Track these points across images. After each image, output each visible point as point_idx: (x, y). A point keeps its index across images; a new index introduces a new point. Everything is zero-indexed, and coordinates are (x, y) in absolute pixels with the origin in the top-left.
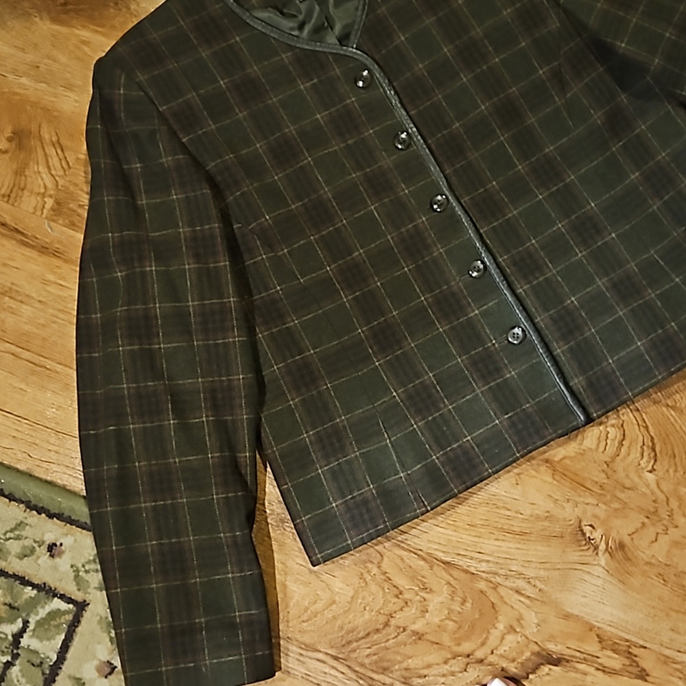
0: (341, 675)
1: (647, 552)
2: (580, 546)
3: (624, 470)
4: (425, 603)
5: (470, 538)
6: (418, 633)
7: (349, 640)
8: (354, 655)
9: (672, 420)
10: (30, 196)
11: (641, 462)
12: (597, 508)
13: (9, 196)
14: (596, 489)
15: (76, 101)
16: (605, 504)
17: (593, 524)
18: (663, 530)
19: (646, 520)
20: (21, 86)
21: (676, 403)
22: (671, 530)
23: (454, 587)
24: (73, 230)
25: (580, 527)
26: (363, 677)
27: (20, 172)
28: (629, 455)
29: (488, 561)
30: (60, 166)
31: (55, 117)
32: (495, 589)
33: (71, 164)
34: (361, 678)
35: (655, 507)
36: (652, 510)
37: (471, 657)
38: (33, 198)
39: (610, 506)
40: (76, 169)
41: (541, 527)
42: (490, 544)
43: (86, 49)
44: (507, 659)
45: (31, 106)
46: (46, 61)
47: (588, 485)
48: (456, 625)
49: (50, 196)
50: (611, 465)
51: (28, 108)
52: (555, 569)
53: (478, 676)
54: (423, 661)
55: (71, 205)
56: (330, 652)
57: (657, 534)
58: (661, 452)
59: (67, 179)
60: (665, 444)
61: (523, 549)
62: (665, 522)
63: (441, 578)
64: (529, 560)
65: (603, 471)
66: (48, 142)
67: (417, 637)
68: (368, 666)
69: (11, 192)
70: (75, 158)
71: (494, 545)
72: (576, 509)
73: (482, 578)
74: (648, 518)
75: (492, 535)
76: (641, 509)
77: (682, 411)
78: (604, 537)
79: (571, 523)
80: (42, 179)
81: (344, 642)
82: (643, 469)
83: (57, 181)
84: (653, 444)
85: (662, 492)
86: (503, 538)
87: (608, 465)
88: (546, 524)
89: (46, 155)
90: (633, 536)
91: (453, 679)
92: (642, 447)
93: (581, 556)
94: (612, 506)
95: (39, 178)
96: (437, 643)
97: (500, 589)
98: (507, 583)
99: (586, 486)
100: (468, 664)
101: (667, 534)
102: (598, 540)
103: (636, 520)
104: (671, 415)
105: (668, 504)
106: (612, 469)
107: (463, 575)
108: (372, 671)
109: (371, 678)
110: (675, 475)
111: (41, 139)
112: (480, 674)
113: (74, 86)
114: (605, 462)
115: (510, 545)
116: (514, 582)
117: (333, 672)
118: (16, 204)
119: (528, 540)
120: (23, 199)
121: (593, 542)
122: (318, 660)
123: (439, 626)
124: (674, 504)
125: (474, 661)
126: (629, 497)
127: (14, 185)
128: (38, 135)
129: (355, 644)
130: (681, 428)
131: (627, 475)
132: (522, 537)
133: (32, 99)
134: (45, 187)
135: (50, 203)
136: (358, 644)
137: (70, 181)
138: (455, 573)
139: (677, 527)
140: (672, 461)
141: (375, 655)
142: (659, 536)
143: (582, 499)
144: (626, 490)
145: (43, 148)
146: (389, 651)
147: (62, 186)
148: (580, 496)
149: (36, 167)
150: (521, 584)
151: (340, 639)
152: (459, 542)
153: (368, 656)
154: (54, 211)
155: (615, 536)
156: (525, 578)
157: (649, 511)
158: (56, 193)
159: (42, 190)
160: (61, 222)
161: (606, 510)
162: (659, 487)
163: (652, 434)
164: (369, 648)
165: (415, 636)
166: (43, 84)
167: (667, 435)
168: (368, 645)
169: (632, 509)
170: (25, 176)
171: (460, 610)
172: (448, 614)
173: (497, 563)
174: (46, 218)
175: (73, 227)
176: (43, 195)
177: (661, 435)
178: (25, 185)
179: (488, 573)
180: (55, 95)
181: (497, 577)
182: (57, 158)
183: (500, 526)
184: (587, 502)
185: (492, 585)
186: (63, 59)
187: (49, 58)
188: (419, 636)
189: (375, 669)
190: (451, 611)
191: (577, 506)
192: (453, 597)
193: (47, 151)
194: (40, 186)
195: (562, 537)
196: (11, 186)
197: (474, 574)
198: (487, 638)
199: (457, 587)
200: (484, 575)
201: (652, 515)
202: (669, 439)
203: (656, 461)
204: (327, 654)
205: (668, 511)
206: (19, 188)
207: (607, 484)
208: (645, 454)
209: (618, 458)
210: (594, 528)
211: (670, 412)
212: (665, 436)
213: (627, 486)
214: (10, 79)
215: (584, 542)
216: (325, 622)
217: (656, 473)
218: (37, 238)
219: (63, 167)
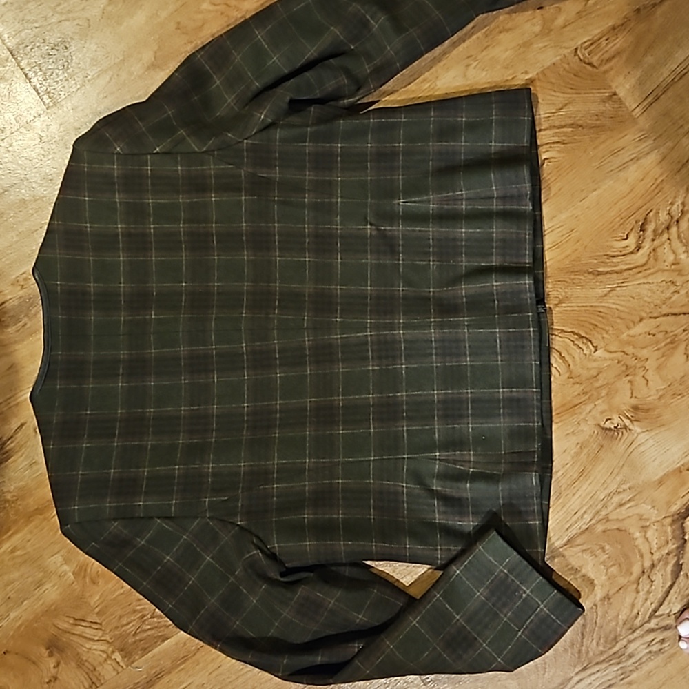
0: (599, 674)
1: (652, 393)
2: (617, 438)
3: (583, 368)
4: (586, 577)
5: (561, 513)
6: (604, 598)
7: (577, 651)
8: (591, 654)
9: (569, 309)
10: (103, 667)
11: (585, 352)
12: (597, 407)
13: (93, 683)
14: (584, 398)
15: (54, 586)
16: (598, 399)
17: (607, 417)
18: (644, 370)
19: (629, 378)
20: (15, 620)
21: (558, 298)
22: (647, 364)
23: (588, 549)
24: (149, 652)
25: (603, 428)
26: (610, 659)
27: (80, 664)
28: (574, 357)
29: (585, 512)
30: (94, 631)
31: (55, 610)
32: (608, 520)
33: (98, 621)
34: (610, 660)
35: (623, 365)
36: (624, 368)
37: (645, 571)
38: (106, 666)
39: (602, 397)
40: (104, 620)
41: (585, 457)
42: (574, 502)
43: (18, 553)
44: (663, 546)
45: (36, 622)
46: (9, 588)
47: (577, 402)
48: (616, 567)
49: (113, 652)
50: (573, 375)
51: (35, 625)
52: (622, 468)
53: (662, 575)
54: (626, 607)
55: (130, 641)
56: (577, 670)
57: (643, 376)
58: (586, 333)
59: (108, 631)
60: (583, 326)
61: (593, 481)
62: (638, 365)
63: (576, 554)
64: (603, 482)
65: (574, 384)
66: (70, 627)
67: (607, 600)
68: (604, 650)
69: (91, 679)
70: (95, 615)
71: (576, 500)
72: (589, 423)
73: (594, 524)
74: (627, 375)
75: (569, 496)
76: (618, 376)
77: (567, 297)
78: (621, 417)
79: (596, 432)
80: (96, 650)
81: (577, 656)
82: (590, 354)
83: (105, 640)
84: (577, 334)
85: (615, 352)
86: (576, 489)
87: (571, 378)
88: (585, 451)
89: (79, 635)
90: (634, 395)
91: (653, 595)
92: (575, 344)
93: (624, 442)
94: (603, 395)
95: (94, 652)
96: (620, 589)
97: (611, 517)
98: (610, 509)
99: (577, 403)
100: (649, 577)
101: (647, 370)
102: (621, 422)
103: (623, 385)
104: (565, 307)
105: (627, 354)
106: (576, 377)
107: (583, 537)
108: (610, 648)
109: (615, 653)
110: (610, 335)
111: (65, 631)
112: (661, 573)
113: (41, 580)
114: (568, 378)
115: (584, 488)
116: (612, 503)
117: (593, 678)
118: (102, 682)
119: (589, 473)
120: (102, 674)
121: (619, 427)
122: (578, 682)
123: (609, 579)
124: (630, 350)
125: (649, 571)
126: (605, 378)
127: (87, 674)
128: (60, 631)
129: (584, 648)
130: (579, 307)
131: (588, 369)
132: (584, 475)
133: (31, 618)
134: (104, 652)
135: (117, 656)
136: (585, 645)
137: (111, 631)
138: (579, 541)
139: (647, 359)
140: (599, 329)
141: (600, 639)
142: (645, 376)
143: (584, 413)
144: (598, 377)
145: (74, 634)
146: (604, 627)
147: (111, 639)
148: (581, 413)
149: (84, 649)
150: (616, 499)
151: (573, 657)
152: (558, 523)
153: (597, 644)
154: (125, 657)
155: (625, 408)
156: (614, 494)
157: (623, 371)
158: (113, 647)
159: (105, 656)
160: (137, 657)
161: (603, 402)
162: (611, 352)
163: (570, 330)
164: (593, 640)
165: (605, 601)
166: (25, 603)
167: (578, 320)
168: (590, 640)
169: (614, 382)
170: (86, 661)
171: (607, 556)
172: (605, 566)
173: (591, 506)
174: (127, 666)
175: (147, 651)
176: (109, 657)
177: (574, 324)
178: (92, 665)
179: (594, 517)
180: (39, 599)
181: (601, 513)
182: (87, 629)
183: (566, 486)
184: (588, 411)
185: (604, 521)
186: (15, 575)
187: (7, 585)
188: (607, 598)
189: (609, 646)
190: (603, 563)
191: (587, 420)
192: (595, 554)
193: (78, 633)
194: (100, 656)
195: (602, 446)
196: (86, 676)
197: (587, 528)
198: (639, 551)
199: (589, 547)
200: (593, 522)
201: (627, 371)
202: (582, 321)
203: (590, 341)
204: (577, 673)
205: (632, 358)
206: (92, 671)
207: (585, 387)
208: (581, 346)
209: (571, 367)
210: (610, 419)
211: (562, 307)
212: (576, 322)
213: (595, 374)
214: (5, 625)
215: (616, 433)
216: (553, 659)
217: (599, 347)
218: (138, 683)
219: (97, 629)
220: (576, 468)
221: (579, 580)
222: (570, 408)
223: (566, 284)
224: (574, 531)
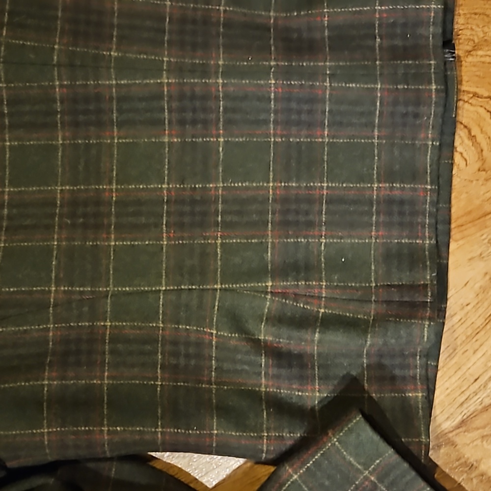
220: (480, 311)
221: (475, 481)
222: (479, 218)
223: (487, 19)
224: (473, 406)
